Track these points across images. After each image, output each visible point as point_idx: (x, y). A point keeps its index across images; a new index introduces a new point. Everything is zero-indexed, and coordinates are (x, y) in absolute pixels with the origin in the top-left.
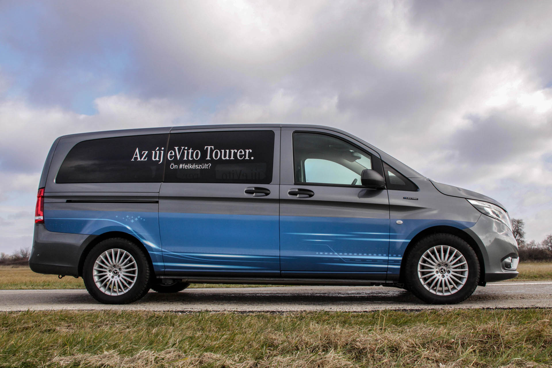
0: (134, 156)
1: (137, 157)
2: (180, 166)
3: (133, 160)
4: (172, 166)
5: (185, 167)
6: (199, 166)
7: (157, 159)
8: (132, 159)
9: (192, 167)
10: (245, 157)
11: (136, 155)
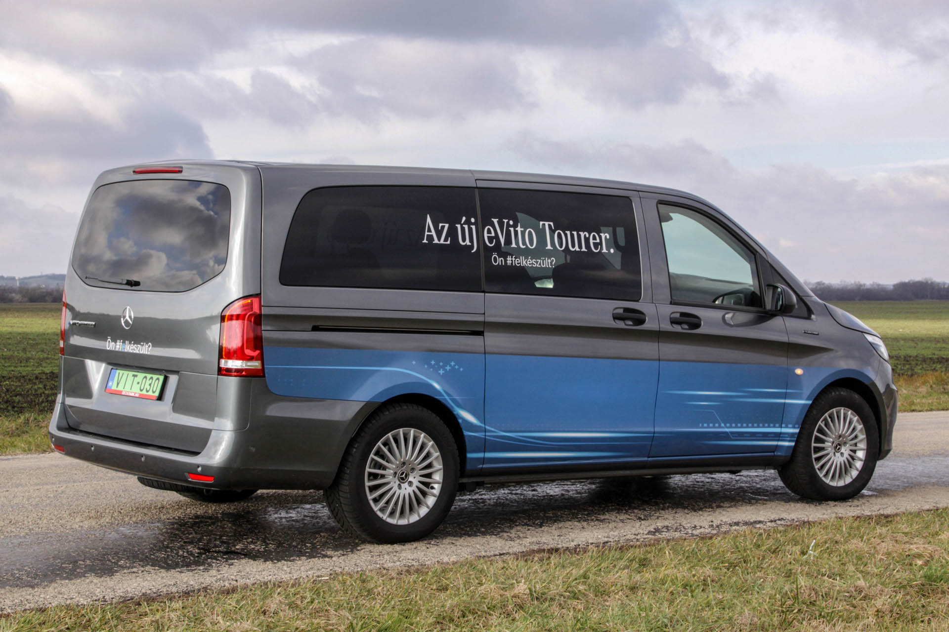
0: (426, 233)
1: (432, 236)
2: (508, 259)
3: (425, 241)
4: (495, 260)
5: (516, 262)
6: (537, 262)
7: (468, 242)
8: (423, 240)
9: (526, 262)
10: (602, 248)
11: (429, 230)
